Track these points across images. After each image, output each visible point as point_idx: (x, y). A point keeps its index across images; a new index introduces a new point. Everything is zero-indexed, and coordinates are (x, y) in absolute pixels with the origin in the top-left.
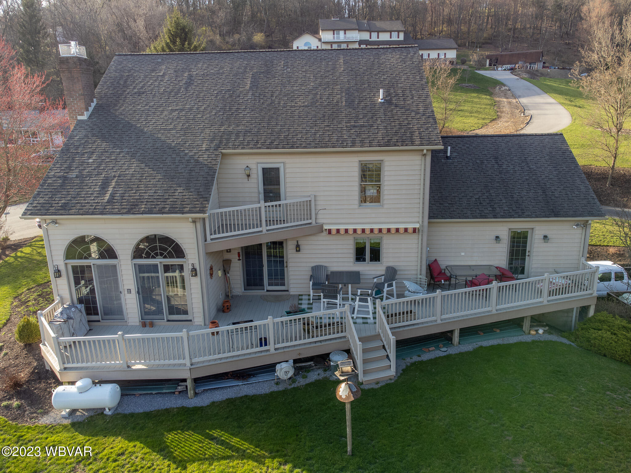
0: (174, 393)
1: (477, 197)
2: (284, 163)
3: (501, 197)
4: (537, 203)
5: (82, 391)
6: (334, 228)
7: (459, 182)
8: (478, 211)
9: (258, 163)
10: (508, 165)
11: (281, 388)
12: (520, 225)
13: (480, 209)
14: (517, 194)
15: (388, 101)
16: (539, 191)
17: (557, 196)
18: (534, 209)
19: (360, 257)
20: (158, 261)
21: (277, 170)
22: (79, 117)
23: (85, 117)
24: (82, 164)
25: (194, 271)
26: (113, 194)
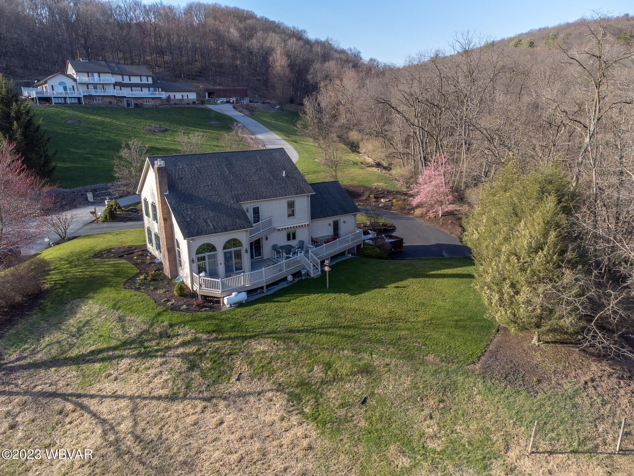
0: (257, 294)
1: (320, 209)
3: (328, 208)
4: (340, 209)
5: (236, 296)
6: (280, 228)
10: (325, 196)
11: (290, 284)
12: (335, 218)
13: (323, 214)
14: (332, 207)
15: (287, 176)
17: (345, 206)
18: (339, 212)
19: (289, 238)
20: (233, 249)
21: (258, 208)
22: (165, 194)
23: (167, 193)
24: (187, 215)
25: (246, 251)
26: (213, 225)
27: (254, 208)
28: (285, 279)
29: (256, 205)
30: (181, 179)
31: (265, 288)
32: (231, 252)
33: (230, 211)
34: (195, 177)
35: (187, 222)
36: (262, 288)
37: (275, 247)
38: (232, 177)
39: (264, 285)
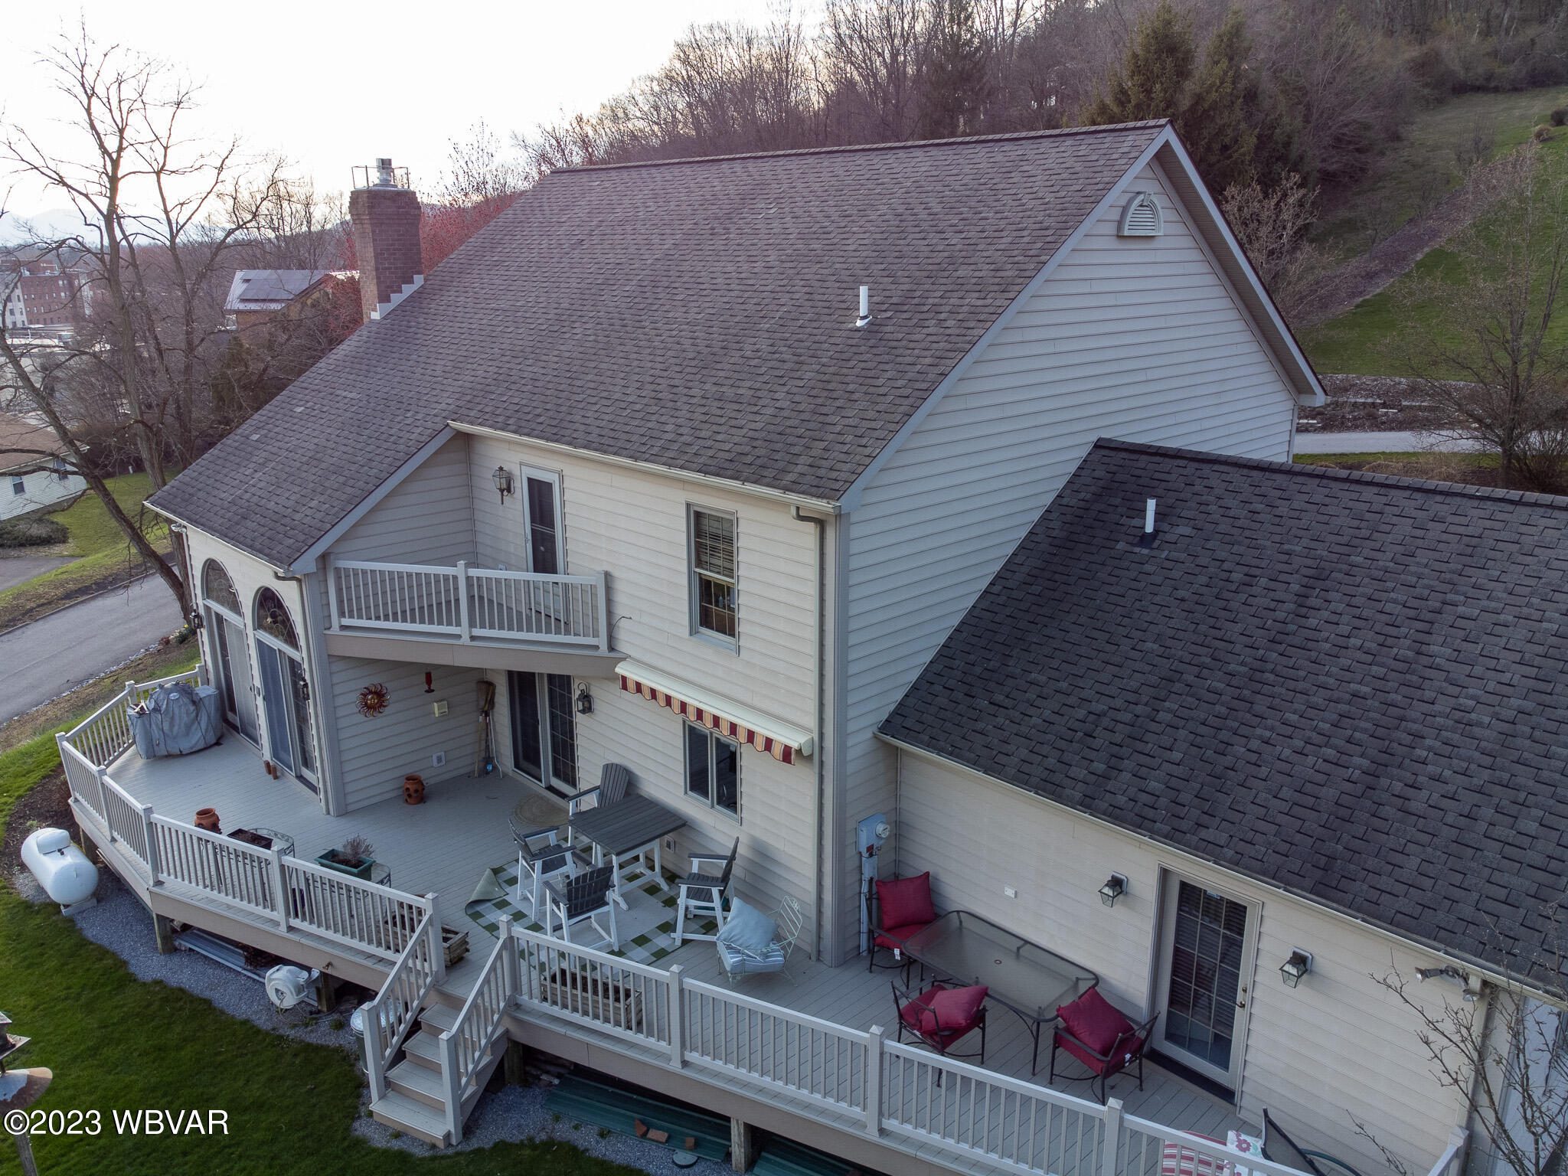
1: (1100, 707)
2: (560, 474)
3: (1183, 733)
4: (1296, 810)
5: (41, 850)
6: (635, 678)
7: (1096, 634)
8: (1051, 762)
9: (521, 464)
10: (1335, 618)
12: (1191, 869)
13: (1067, 757)
14: (1255, 744)
16: (1357, 760)
17: (1416, 806)
18: (1261, 825)
19: (697, 782)
20: (279, 644)
21: (550, 488)
22: (373, 315)
29: (542, 466)
32: (275, 652)
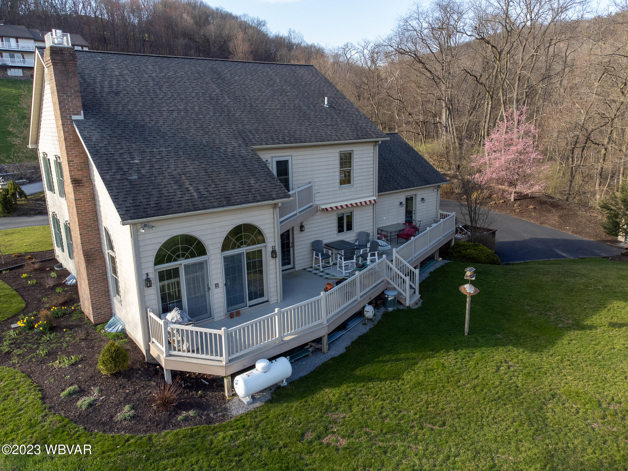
0: (308, 356)
2: (291, 156)
4: (415, 177)
5: (266, 370)
9: (273, 157)
10: (385, 155)
11: (371, 325)
12: (409, 193)
14: (402, 172)
15: (331, 106)
16: (411, 170)
18: (416, 180)
19: (340, 229)
20: (244, 250)
21: (287, 162)
22: (74, 117)
23: (81, 117)
24: (131, 166)
25: (274, 253)
26: (197, 190)
27: (278, 163)
28: (360, 314)
29: (282, 155)
30: (117, 94)
31: (325, 341)
32: (240, 255)
33: (233, 162)
34: (148, 93)
35: (130, 182)
36: (319, 341)
37: (316, 246)
38: (228, 100)
39: (324, 333)
